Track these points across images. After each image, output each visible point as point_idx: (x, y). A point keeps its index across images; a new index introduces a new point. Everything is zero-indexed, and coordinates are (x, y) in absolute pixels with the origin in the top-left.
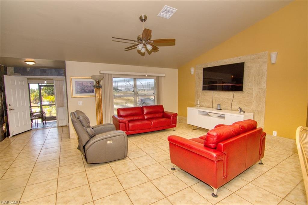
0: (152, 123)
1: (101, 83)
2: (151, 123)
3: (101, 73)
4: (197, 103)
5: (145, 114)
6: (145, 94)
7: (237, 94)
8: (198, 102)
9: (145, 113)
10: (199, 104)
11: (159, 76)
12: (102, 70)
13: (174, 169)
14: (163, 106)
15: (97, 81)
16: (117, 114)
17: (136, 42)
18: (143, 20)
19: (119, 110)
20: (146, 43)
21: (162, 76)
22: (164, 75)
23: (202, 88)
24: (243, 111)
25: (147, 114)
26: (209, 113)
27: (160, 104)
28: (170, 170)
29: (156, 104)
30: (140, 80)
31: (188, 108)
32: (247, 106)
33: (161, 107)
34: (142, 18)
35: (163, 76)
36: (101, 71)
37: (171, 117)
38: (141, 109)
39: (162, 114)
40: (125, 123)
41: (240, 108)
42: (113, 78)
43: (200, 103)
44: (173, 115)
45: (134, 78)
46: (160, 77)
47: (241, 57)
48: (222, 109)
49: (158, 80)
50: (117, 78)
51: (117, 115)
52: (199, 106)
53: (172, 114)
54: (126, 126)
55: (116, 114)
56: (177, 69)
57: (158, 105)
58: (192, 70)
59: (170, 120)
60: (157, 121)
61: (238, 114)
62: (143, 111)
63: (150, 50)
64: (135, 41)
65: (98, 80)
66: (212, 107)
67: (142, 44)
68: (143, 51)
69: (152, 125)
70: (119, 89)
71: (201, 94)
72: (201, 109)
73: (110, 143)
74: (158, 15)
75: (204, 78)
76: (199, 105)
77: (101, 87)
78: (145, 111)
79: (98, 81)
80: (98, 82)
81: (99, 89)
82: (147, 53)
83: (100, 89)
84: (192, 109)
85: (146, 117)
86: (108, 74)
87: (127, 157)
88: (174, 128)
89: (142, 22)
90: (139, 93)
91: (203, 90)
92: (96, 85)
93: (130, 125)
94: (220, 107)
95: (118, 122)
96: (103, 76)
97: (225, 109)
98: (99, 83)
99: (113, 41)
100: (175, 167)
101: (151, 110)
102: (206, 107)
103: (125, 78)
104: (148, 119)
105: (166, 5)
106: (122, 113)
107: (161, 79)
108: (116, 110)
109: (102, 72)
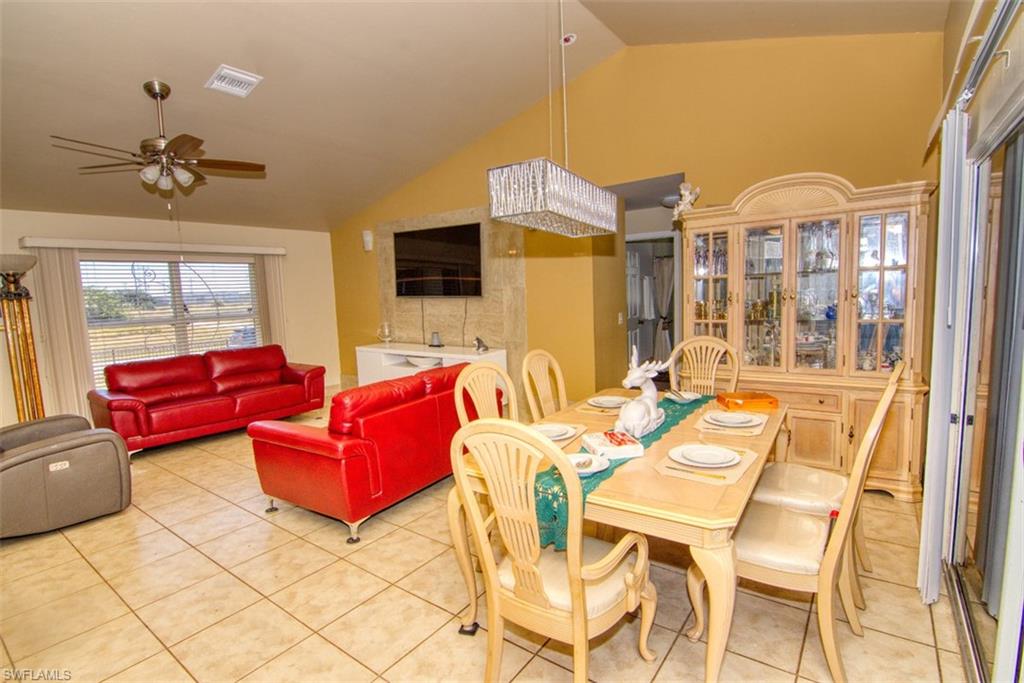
0: (239, 401)
1: (23, 282)
2: (235, 402)
3: (28, 245)
4: (383, 332)
5: (216, 378)
6: (218, 314)
7: (472, 303)
8: (387, 331)
9: (215, 375)
10: (388, 337)
11: (263, 255)
12: (30, 237)
13: (273, 510)
14: (283, 348)
15: (8, 275)
16: (105, 384)
17: (140, 156)
18: (159, 94)
19: (111, 373)
20: (172, 164)
21: (273, 255)
22: (281, 251)
23: (393, 290)
24: (484, 346)
25: (223, 377)
26: (411, 360)
27: (274, 343)
28: (262, 513)
29: (259, 344)
30: (197, 267)
31: (357, 348)
32: (493, 331)
33: (276, 351)
34: (154, 89)
35: (278, 255)
36: (27, 239)
37: (303, 378)
38: (205, 361)
39: (277, 375)
40: (132, 409)
41: (478, 339)
42: (81, 263)
43: (390, 332)
44: (308, 372)
45: (169, 262)
46: (266, 258)
47: (473, 209)
48: (443, 346)
49: (260, 267)
50: (96, 263)
51: (106, 388)
52: (390, 341)
53: (308, 369)
54: (137, 418)
55: (102, 387)
56: (328, 234)
57: (268, 344)
58: (369, 238)
59: (300, 387)
60: (253, 394)
61: (474, 354)
62: (209, 369)
63: (186, 185)
64: (134, 155)
65: (11, 272)
66: (422, 341)
67: (158, 167)
68: (166, 183)
69: (237, 408)
70: (152, 299)
71: (395, 307)
72: (394, 348)
73: (59, 468)
74: (206, 86)
75: (397, 260)
76: (389, 339)
77: (28, 294)
78: (219, 368)
79: (14, 275)
80: (12, 279)
81: (20, 302)
82: (178, 192)
83: (24, 302)
84: (369, 349)
85: (221, 387)
86: (59, 248)
87: (131, 506)
88: (317, 411)
89: (154, 101)
90: (194, 310)
91: (399, 293)
92: (5, 289)
93: (154, 415)
94: (438, 338)
95: (107, 411)
96: (34, 257)
97: (451, 344)
98: (16, 282)
99: (54, 146)
100: (277, 502)
101: (237, 364)
102: (411, 343)
103: (134, 262)
104: (226, 392)
105: (223, 65)
106: (126, 381)
107: (270, 264)
108: (102, 372)
109: (29, 243)
